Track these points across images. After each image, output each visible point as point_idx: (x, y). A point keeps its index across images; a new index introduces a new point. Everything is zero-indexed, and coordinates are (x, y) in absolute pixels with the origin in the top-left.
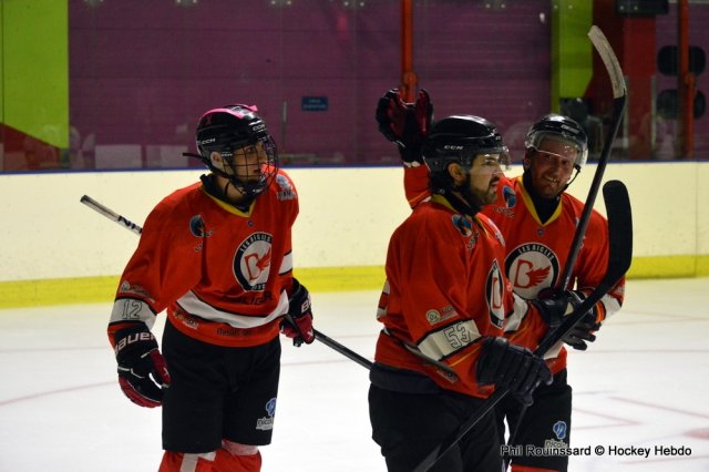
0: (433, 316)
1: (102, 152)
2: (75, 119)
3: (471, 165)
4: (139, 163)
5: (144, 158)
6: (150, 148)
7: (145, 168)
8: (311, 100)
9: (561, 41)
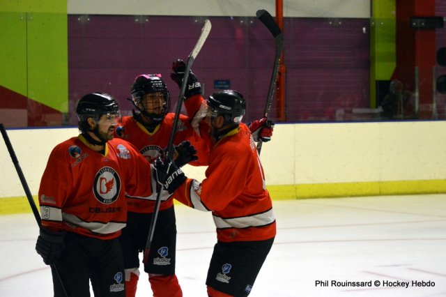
2: (72, 94)
3: (99, 119)
8: (219, 83)
9: (376, 44)
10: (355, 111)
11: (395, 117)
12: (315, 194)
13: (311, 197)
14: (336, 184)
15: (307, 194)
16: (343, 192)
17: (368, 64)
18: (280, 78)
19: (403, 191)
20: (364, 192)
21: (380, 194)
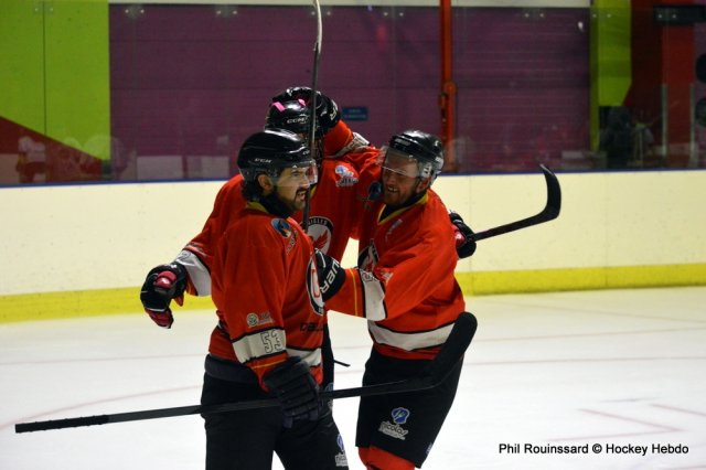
0: (252, 319)
1: (145, 163)
2: (116, 130)
4: (180, 174)
5: (185, 169)
6: (191, 159)
7: (186, 178)
8: (350, 111)
9: (600, 49)
10: (567, 155)
11: (629, 164)
12: (503, 288)
13: (497, 293)
14: (536, 271)
15: (490, 288)
16: (546, 284)
17: (586, 81)
18: (447, 105)
19: (643, 282)
20: (581, 283)
21: (606, 287)
